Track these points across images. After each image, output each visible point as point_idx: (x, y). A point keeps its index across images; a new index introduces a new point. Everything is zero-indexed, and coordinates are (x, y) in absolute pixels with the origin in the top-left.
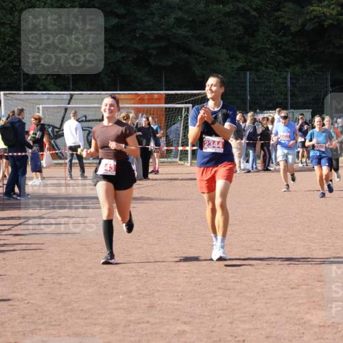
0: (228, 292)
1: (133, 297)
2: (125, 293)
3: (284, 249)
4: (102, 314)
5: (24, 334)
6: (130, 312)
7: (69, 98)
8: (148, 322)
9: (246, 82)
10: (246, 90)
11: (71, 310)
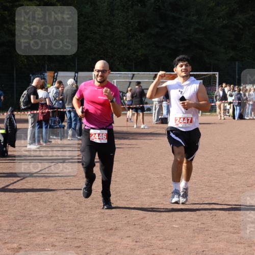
0: (210, 188)
1: (156, 190)
2: (152, 187)
3: (247, 165)
4: (136, 199)
5: (91, 209)
6: (153, 198)
7: (132, 75)
8: (162, 204)
9: (235, 68)
10: (235, 72)
11: (120, 196)
